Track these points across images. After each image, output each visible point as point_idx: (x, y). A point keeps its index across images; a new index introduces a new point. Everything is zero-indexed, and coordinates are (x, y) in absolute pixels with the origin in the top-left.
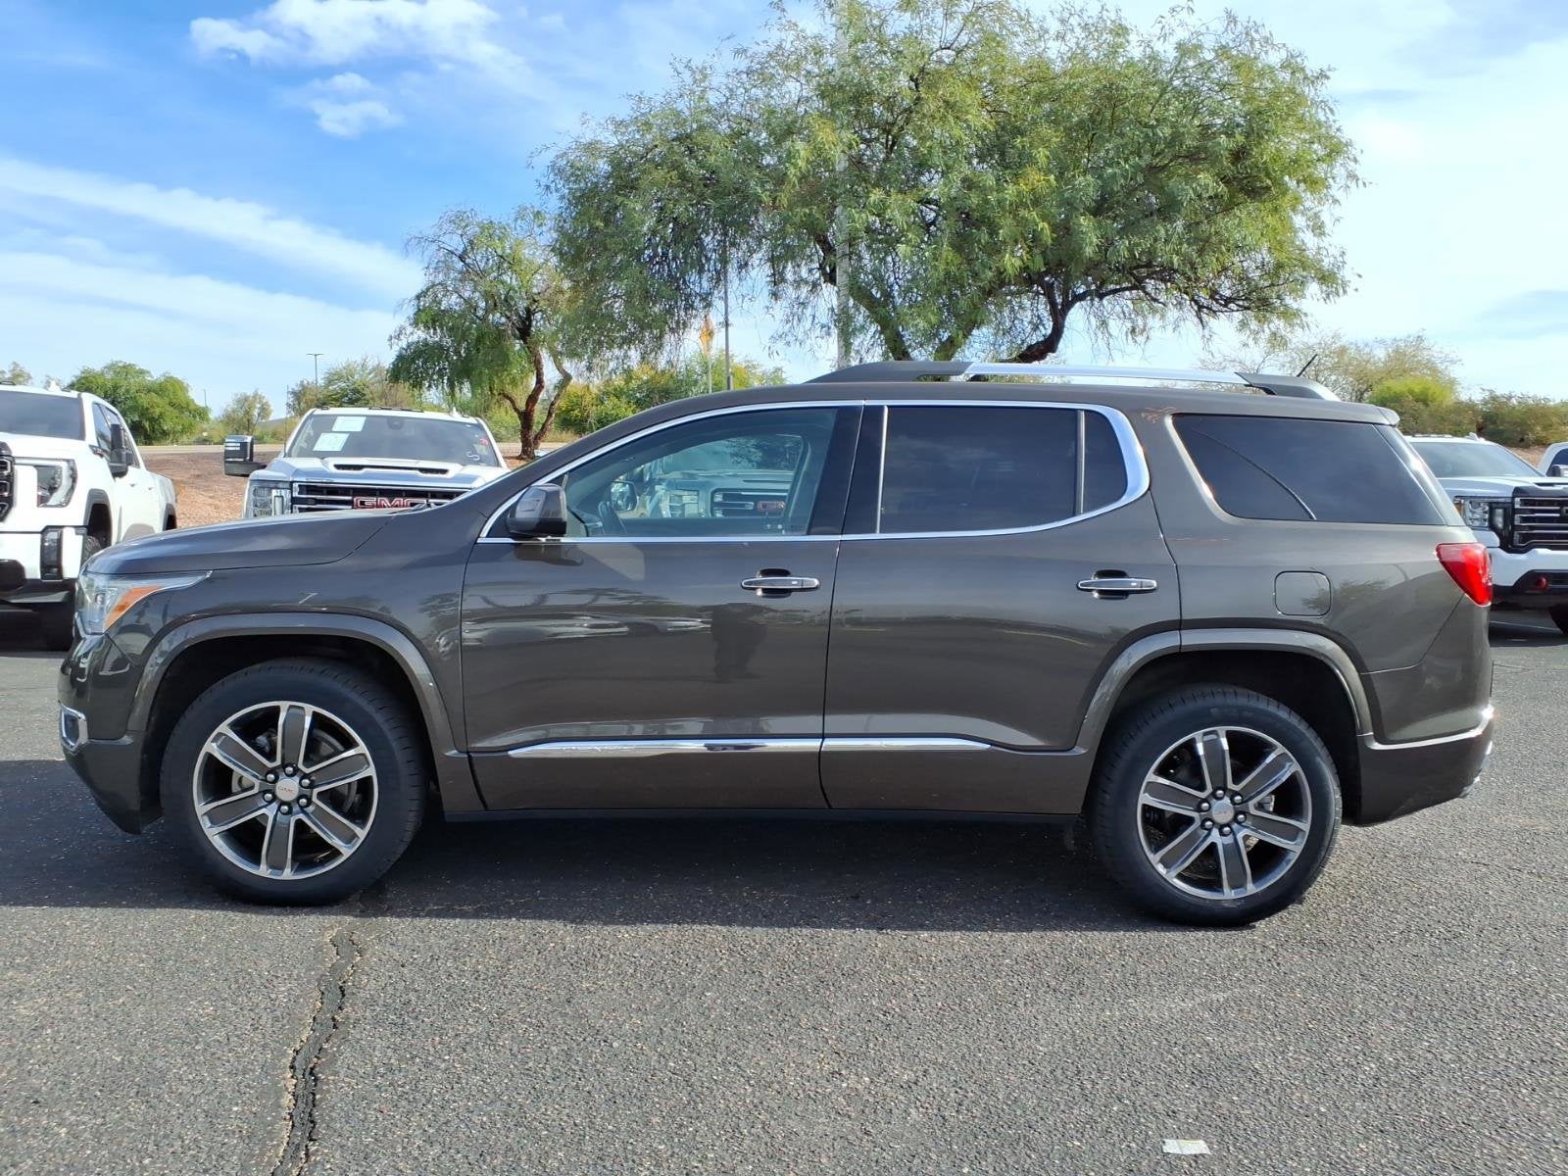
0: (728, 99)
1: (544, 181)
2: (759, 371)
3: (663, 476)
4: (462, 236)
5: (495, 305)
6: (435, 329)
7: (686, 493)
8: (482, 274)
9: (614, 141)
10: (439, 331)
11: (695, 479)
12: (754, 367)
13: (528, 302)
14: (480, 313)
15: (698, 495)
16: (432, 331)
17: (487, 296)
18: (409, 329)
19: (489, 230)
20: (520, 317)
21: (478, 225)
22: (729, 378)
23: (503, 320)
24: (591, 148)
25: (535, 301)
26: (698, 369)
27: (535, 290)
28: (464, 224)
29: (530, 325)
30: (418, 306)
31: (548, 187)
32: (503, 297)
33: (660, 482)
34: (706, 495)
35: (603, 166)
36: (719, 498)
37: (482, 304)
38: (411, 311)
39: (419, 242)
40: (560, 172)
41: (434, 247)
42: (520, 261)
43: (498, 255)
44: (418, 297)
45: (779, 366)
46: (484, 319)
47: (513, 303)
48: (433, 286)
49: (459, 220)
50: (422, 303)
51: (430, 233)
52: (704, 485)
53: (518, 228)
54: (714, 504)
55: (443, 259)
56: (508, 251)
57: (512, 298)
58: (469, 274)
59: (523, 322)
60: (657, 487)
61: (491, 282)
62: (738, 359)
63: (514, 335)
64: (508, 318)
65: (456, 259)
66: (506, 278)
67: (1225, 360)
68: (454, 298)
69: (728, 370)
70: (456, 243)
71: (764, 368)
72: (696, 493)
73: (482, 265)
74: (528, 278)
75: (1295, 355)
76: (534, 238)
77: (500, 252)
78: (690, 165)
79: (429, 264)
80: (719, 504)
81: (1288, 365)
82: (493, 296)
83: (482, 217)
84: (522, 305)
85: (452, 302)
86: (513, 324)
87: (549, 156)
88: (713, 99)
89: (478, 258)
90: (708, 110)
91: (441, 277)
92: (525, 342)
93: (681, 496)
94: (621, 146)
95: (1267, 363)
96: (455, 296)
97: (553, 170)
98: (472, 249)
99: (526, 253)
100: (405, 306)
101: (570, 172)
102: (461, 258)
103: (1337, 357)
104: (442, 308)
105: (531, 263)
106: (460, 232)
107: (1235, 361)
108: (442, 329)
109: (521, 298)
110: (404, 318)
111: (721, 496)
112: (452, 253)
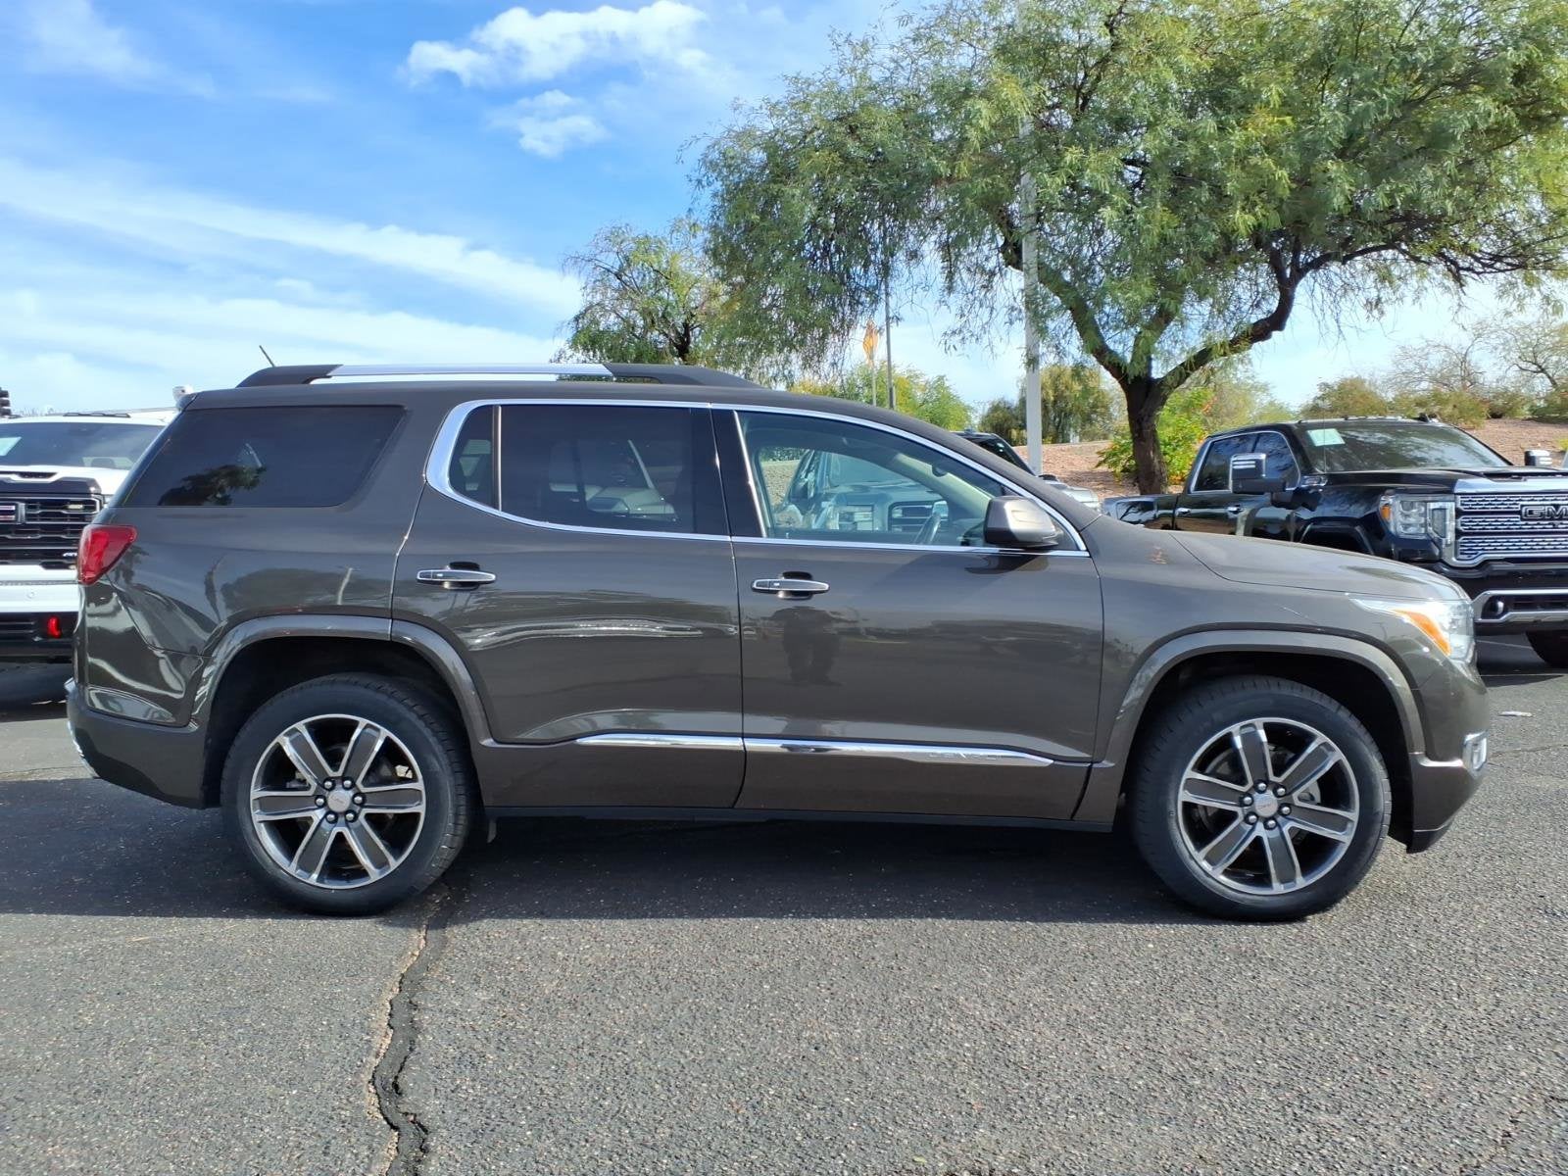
0: (892, 73)
1: (695, 176)
2: (921, 381)
3: (830, 491)
4: (618, 253)
5: (653, 322)
6: (594, 352)
7: (857, 509)
8: (638, 291)
9: (769, 126)
10: (598, 353)
11: (868, 491)
12: (917, 376)
13: (685, 317)
14: (638, 332)
15: (872, 511)
16: (591, 353)
17: (646, 313)
18: (569, 352)
19: (646, 244)
20: (677, 332)
21: (633, 239)
22: (891, 390)
23: (662, 337)
24: (745, 136)
25: (692, 316)
26: (859, 382)
27: (693, 305)
28: (619, 240)
29: (688, 342)
30: (577, 328)
31: (699, 182)
32: (660, 314)
33: (827, 498)
34: (882, 512)
35: (758, 156)
36: (898, 514)
37: (640, 323)
38: (569, 333)
39: (576, 262)
40: (713, 165)
41: (591, 266)
42: (677, 275)
43: (654, 270)
44: (577, 319)
45: (942, 374)
46: (642, 338)
47: (670, 319)
48: (591, 306)
49: (615, 236)
50: (581, 325)
51: (585, 251)
52: (880, 499)
53: (674, 241)
54: (892, 521)
55: (599, 278)
56: (664, 266)
57: (670, 314)
58: (626, 291)
59: (682, 339)
60: (824, 504)
61: (649, 298)
62: (900, 368)
63: (673, 353)
64: (666, 335)
65: (612, 276)
66: (664, 294)
67: (1429, 345)
68: (612, 317)
69: (890, 381)
70: (613, 261)
71: (927, 378)
72: (870, 509)
73: (638, 282)
74: (685, 292)
75: (1509, 336)
76: (690, 250)
77: (656, 267)
78: (852, 147)
79: (587, 284)
80: (899, 521)
81: (1501, 347)
82: (650, 313)
83: (638, 232)
84: (680, 321)
85: (610, 322)
86: (671, 340)
87: (699, 149)
88: (876, 75)
89: (635, 275)
90: (872, 88)
91: (598, 298)
92: (684, 359)
93: (852, 514)
94: (777, 131)
95: (1476, 347)
96: (613, 316)
97: (704, 162)
98: (629, 265)
99: (682, 265)
100: (564, 329)
101: (723, 163)
102: (618, 276)
103: (1559, 335)
104: (601, 329)
105: (689, 277)
106: (615, 249)
107: (1439, 346)
108: (601, 352)
109: (679, 314)
110: (564, 341)
111: (901, 511)
112: (609, 271)
